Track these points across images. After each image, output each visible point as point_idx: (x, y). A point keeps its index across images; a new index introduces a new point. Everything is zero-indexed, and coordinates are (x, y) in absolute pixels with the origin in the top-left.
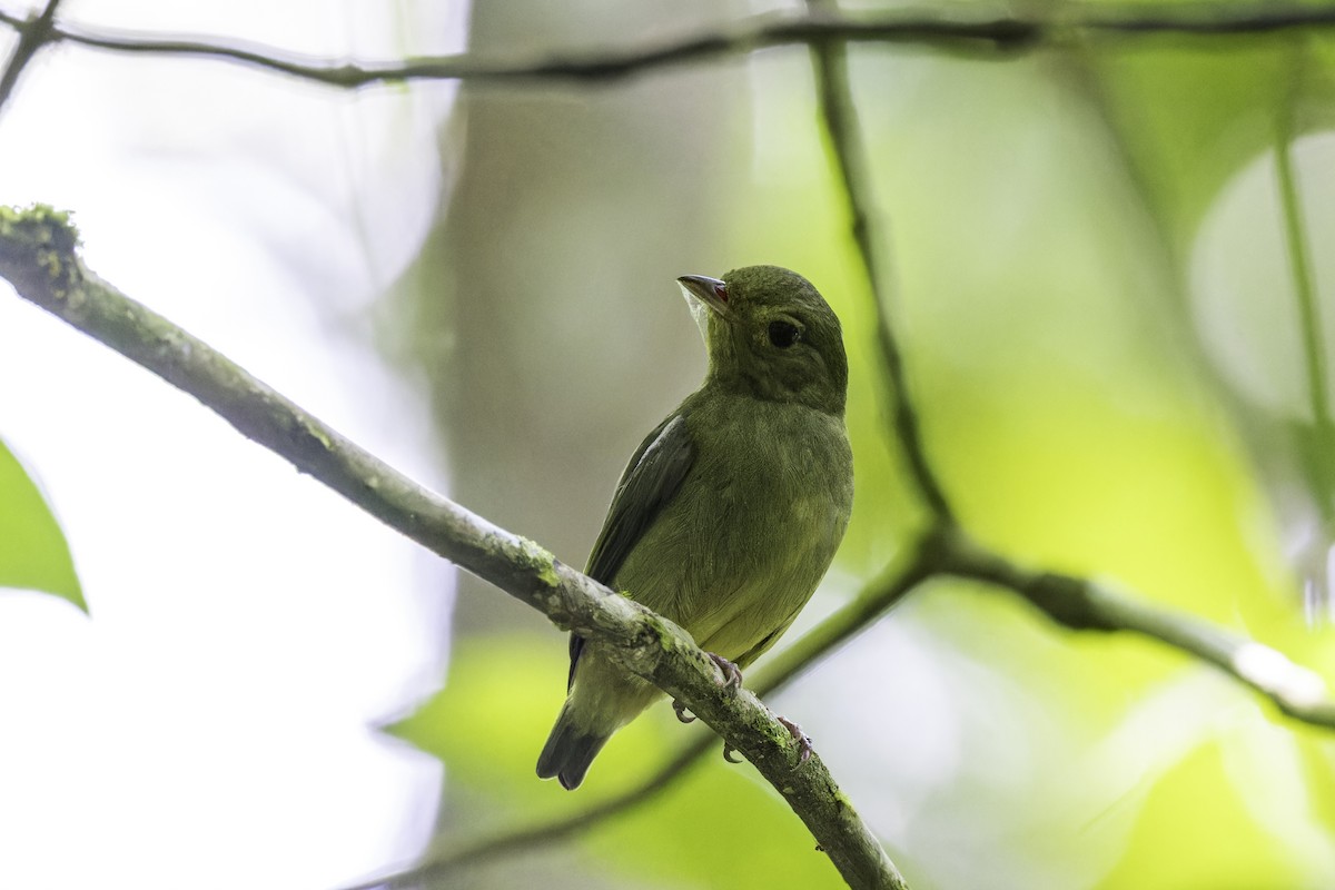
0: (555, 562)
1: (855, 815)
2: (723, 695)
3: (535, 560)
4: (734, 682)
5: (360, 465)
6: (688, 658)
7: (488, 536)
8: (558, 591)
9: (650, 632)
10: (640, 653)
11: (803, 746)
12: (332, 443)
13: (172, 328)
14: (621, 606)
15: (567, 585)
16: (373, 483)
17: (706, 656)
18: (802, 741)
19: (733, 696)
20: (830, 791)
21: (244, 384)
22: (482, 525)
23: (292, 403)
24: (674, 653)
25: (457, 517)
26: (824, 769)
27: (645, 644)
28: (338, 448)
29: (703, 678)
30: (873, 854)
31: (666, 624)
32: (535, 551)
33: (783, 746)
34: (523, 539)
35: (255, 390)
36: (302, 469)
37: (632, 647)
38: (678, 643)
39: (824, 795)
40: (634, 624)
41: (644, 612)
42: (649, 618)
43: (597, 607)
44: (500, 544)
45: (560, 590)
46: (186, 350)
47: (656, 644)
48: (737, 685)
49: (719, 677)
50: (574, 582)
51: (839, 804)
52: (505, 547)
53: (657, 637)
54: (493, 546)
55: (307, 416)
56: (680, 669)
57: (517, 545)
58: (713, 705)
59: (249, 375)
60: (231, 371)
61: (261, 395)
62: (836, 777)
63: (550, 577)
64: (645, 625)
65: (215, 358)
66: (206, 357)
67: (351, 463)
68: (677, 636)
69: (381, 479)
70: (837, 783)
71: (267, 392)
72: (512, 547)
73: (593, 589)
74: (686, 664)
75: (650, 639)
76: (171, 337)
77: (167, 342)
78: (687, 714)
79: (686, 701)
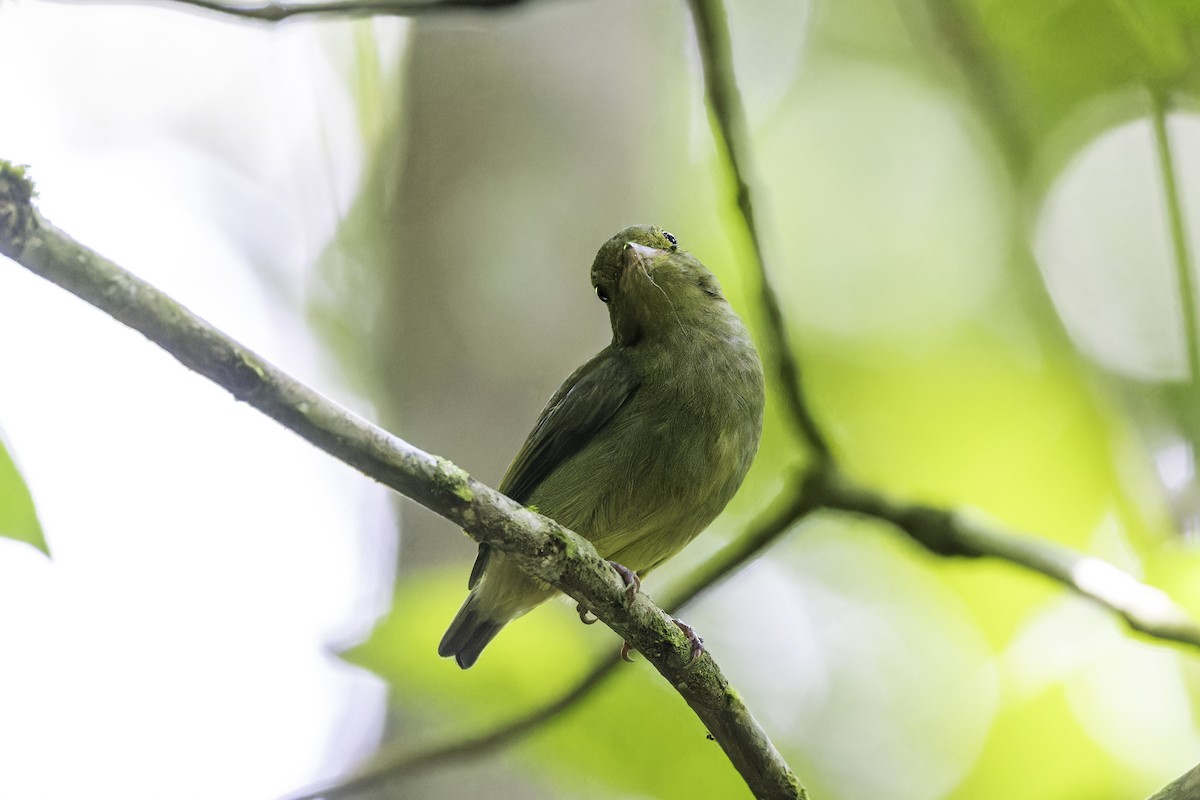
0: (469, 479)
1: (743, 708)
2: (623, 600)
3: (451, 478)
4: (632, 588)
5: (291, 392)
6: (590, 566)
7: (408, 456)
8: (472, 506)
9: (557, 542)
10: (547, 561)
11: (696, 646)
12: (266, 373)
13: (119, 271)
14: (530, 519)
15: (481, 500)
16: (304, 408)
17: (607, 564)
18: (694, 641)
19: (632, 599)
20: (721, 687)
21: (185, 320)
22: (403, 447)
23: (229, 337)
24: (577, 561)
25: (380, 439)
26: (715, 666)
27: (553, 553)
28: (271, 378)
29: (604, 584)
30: (760, 743)
31: (569, 535)
32: (451, 469)
33: (677, 645)
34: (440, 459)
35: (196, 326)
36: (239, 397)
37: (541, 554)
38: (582, 552)
39: (716, 691)
40: (542, 534)
41: (550, 524)
42: (555, 530)
43: (508, 519)
44: (419, 463)
45: (474, 505)
46: (133, 290)
47: (562, 552)
48: (635, 590)
49: (619, 583)
50: (486, 497)
51: (729, 698)
52: (424, 466)
53: (563, 546)
54: (413, 466)
55: (243, 349)
56: (584, 577)
57: (434, 464)
58: (615, 609)
59: (189, 311)
60: (173, 309)
61: (201, 330)
62: (725, 673)
63: (463, 493)
64: (551, 536)
65: (159, 298)
66: (151, 296)
67: (284, 391)
68: (580, 546)
69: (312, 405)
70: (727, 678)
71: (207, 328)
72: (430, 466)
73: (505, 504)
74: (589, 571)
75: (555, 549)
76: (117, 278)
77: (114, 283)
78: (590, 616)
79: (589, 604)
